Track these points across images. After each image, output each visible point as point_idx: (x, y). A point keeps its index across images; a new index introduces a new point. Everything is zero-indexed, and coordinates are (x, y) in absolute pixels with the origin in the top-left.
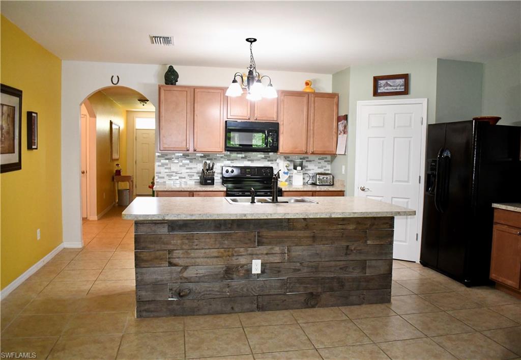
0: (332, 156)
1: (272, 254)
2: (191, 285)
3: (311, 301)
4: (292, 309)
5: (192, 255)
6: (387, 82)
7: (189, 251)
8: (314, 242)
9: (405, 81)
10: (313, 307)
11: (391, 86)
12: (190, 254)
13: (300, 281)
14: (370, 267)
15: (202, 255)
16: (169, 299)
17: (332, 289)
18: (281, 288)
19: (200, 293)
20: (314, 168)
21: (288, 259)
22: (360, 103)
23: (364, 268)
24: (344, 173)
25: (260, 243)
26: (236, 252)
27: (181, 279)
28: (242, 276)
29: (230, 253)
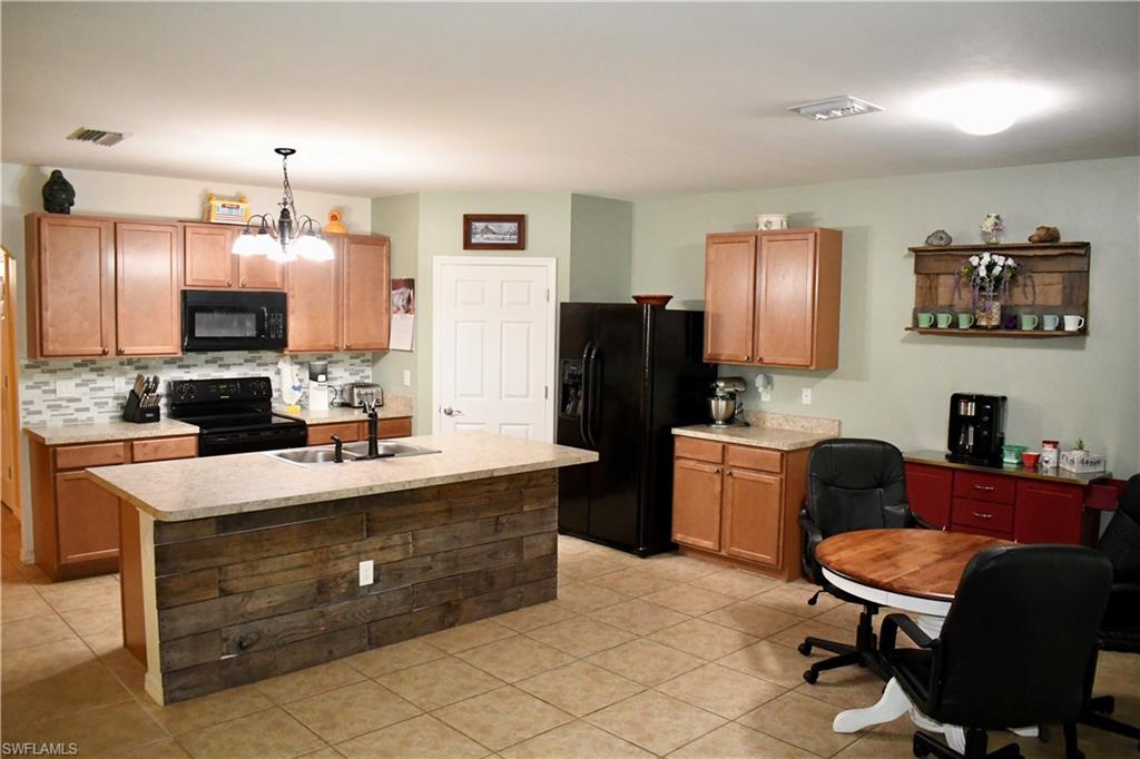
0: (376, 352)
1: (390, 547)
2: (259, 625)
3: (449, 615)
4: (424, 634)
5: (261, 570)
6: (487, 227)
7: (256, 563)
8: (450, 517)
9: (519, 227)
10: (452, 625)
11: (494, 233)
12: (257, 568)
13: (432, 586)
14: (528, 547)
15: (277, 567)
16: (223, 658)
17: (477, 593)
18: (404, 603)
19: (276, 636)
20: (342, 376)
21: (414, 552)
22: (438, 261)
23: (520, 551)
24: (409, 384)
25: (371, 532)
26: (333, 553)
27: (242, 616)
28: (344, 593)
29: (324, 557)
